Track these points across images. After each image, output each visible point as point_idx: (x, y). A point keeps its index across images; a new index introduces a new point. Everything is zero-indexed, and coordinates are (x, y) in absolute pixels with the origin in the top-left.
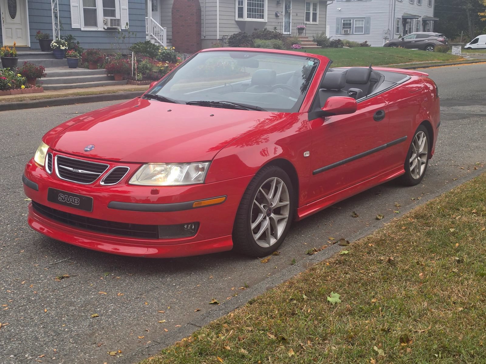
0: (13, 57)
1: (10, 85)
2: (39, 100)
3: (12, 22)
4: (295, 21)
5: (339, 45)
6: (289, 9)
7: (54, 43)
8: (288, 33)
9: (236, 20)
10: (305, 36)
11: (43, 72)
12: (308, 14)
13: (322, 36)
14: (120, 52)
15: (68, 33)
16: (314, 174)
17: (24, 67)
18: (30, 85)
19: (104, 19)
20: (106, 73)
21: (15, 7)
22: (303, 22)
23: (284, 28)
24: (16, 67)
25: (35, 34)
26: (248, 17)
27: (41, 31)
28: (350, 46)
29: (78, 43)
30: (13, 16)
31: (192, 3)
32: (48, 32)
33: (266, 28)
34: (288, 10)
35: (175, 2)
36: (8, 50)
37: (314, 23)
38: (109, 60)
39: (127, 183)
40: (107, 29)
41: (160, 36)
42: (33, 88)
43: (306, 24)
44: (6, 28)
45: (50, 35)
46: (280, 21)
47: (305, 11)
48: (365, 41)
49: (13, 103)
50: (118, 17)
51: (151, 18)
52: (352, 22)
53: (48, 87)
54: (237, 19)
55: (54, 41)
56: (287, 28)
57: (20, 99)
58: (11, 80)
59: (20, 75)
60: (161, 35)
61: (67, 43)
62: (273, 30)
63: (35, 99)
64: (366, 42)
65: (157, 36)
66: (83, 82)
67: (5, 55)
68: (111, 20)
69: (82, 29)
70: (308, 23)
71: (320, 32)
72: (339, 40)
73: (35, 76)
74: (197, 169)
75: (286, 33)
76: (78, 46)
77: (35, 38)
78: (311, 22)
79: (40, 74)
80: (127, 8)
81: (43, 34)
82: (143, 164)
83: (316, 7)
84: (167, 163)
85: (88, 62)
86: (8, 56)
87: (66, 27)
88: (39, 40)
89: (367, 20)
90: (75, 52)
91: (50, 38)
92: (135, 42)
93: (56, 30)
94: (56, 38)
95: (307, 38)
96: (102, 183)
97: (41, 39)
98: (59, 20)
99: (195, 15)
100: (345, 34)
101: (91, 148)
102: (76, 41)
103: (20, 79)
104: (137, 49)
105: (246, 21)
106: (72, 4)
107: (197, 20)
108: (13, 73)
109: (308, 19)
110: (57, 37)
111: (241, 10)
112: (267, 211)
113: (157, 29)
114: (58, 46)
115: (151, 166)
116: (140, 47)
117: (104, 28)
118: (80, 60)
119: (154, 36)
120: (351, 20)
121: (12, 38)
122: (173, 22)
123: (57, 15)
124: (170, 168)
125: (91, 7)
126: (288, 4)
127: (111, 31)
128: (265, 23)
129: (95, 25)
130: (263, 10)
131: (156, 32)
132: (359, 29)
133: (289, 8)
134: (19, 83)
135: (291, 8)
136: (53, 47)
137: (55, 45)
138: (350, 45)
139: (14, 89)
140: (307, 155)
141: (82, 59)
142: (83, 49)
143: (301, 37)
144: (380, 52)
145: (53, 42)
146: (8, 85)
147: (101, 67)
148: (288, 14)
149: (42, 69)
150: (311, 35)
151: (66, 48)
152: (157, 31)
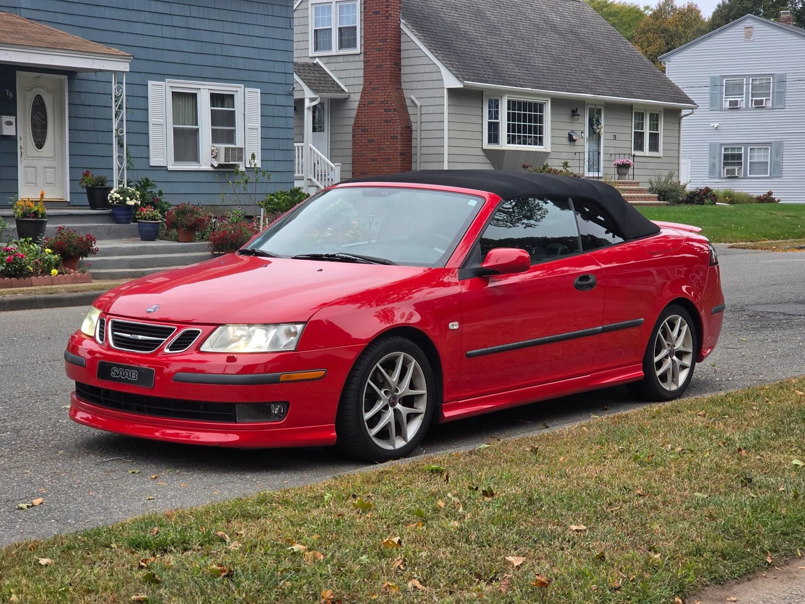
0: (38, 218)
1: (31, 269)
2: (84, 293)
3: (37, 154)
4: (612, 151)
5: (706, 200)
6: (598, 125)
7: (114, 194)
8: (596, 175)
9: (484, 147)
10: (632, 181)
11: (91, 246)
12: (639, 136)
13: (668, 180)
14: (239, 211)
15: (142, 176)
16: (468, 356)
17: (58, 235)
18: (67, 269)
19: (213, 148)
20: (211, 248)
21: (44, 127)
22: (630, 153)
23: (587, 164)
24: (42, 236)
25: (81, 177)
26: (509, 143)
27: (92, 172)
28: (732, 202)
29: (161, 193)
30: (40, 145)
31: (393, 116)
32: (103, 174)
33: (547, 164)
34: (595, 127)
35: (360, 114)
36: (30, 206)
37: (654, 154)
38: (218, 225)
39: (198, 349)
40: (217, 167)
41: (327, 180)
42: (72, 275)
43: (634, 156)
44: (26, 167)
45: (107, 179)
46: (577, 149)
47: (633, 130)
48: (768, 191)
49: (37, 296)
50: (239, 143)
51: (311, 145)
52: (743, 152)
53: (99, 273)
54: (486, 145)
55: (115, 189)
56: (594, 165)
57: (49, 291)
58: (33, 260)
59: (50, 251)
60: (329, 179)
61: (139, 192)
62: (562, 168)
63: (77, 292)
64: (770, 193)
65: (321, 180)
66: (166, 266)
67: (24, 215)
68: (226, 149)
69: (170, 168)
70: (638, 153)
71: (666, 173)
72: (708, 190)
73: (77, 254)
74: (289, 334)
75: (591, 174)
76: (160, 200)
77: (80, 184)
78: (646, 151)
79: (86, 248)
80: (259, 126)
81: (95, 176)
82: (218, 325)
83: (657, 121)
84: (250, 325)
85: (177, 228)
86: (28, 217)
87: (138, 164)
88: (87, 188)
89: (777, 148)
90: (154, 209)
91: (108, 185)
92: (273, 192)
93: (119, 169)
94: (119, 184)
95: (638, 184)
96: (167, 351)
97: (90, 186)
98: (127, 149)
99: (398, 137)
100: (729, 178)
101: (155, 309)
102: (156, 191)
103: (50, 259)
104: (274, 205)
105: (504, 151)
106: (152, 120)
107: (403, 149)
108: (37, 247)
109: (639, 146)
110: (120, 182)
111: (494, 128)
112: (390, 398)
113: (321, 166)
114: (121, 198)
115: (231, 329)
116: (281, 201)
117: (212, 166)
118: (163, 226)
119: (315, 180)
120: (741, 148)
121: (36, 184)
122: (354, 152)
123: (122, 140)
124: (253, 332)
125: (188, 125)
126: (596, 116)
127: (225, 170)
128: (546, 154)
129: (196, 158)
130: (541, 127)
131: (320, 172)
132: (759, 167)
133: (598, 123)
134: (48, 265)
135: (602, 125)
136: (113, 201)
137: (116, 198)
138: (732, 199)
139: (37, 277)
140: (455, 327)
141: (165, 222)
142: (170, 205)
143: (623, 183)
144: (789, 214)
145: (112, 192)
146: (28, 269)
147: (202, 238)
148: (595, 135)
149: (91, 239)
150: (647, 179)
151: (137, 202)
152: (322, 171)
